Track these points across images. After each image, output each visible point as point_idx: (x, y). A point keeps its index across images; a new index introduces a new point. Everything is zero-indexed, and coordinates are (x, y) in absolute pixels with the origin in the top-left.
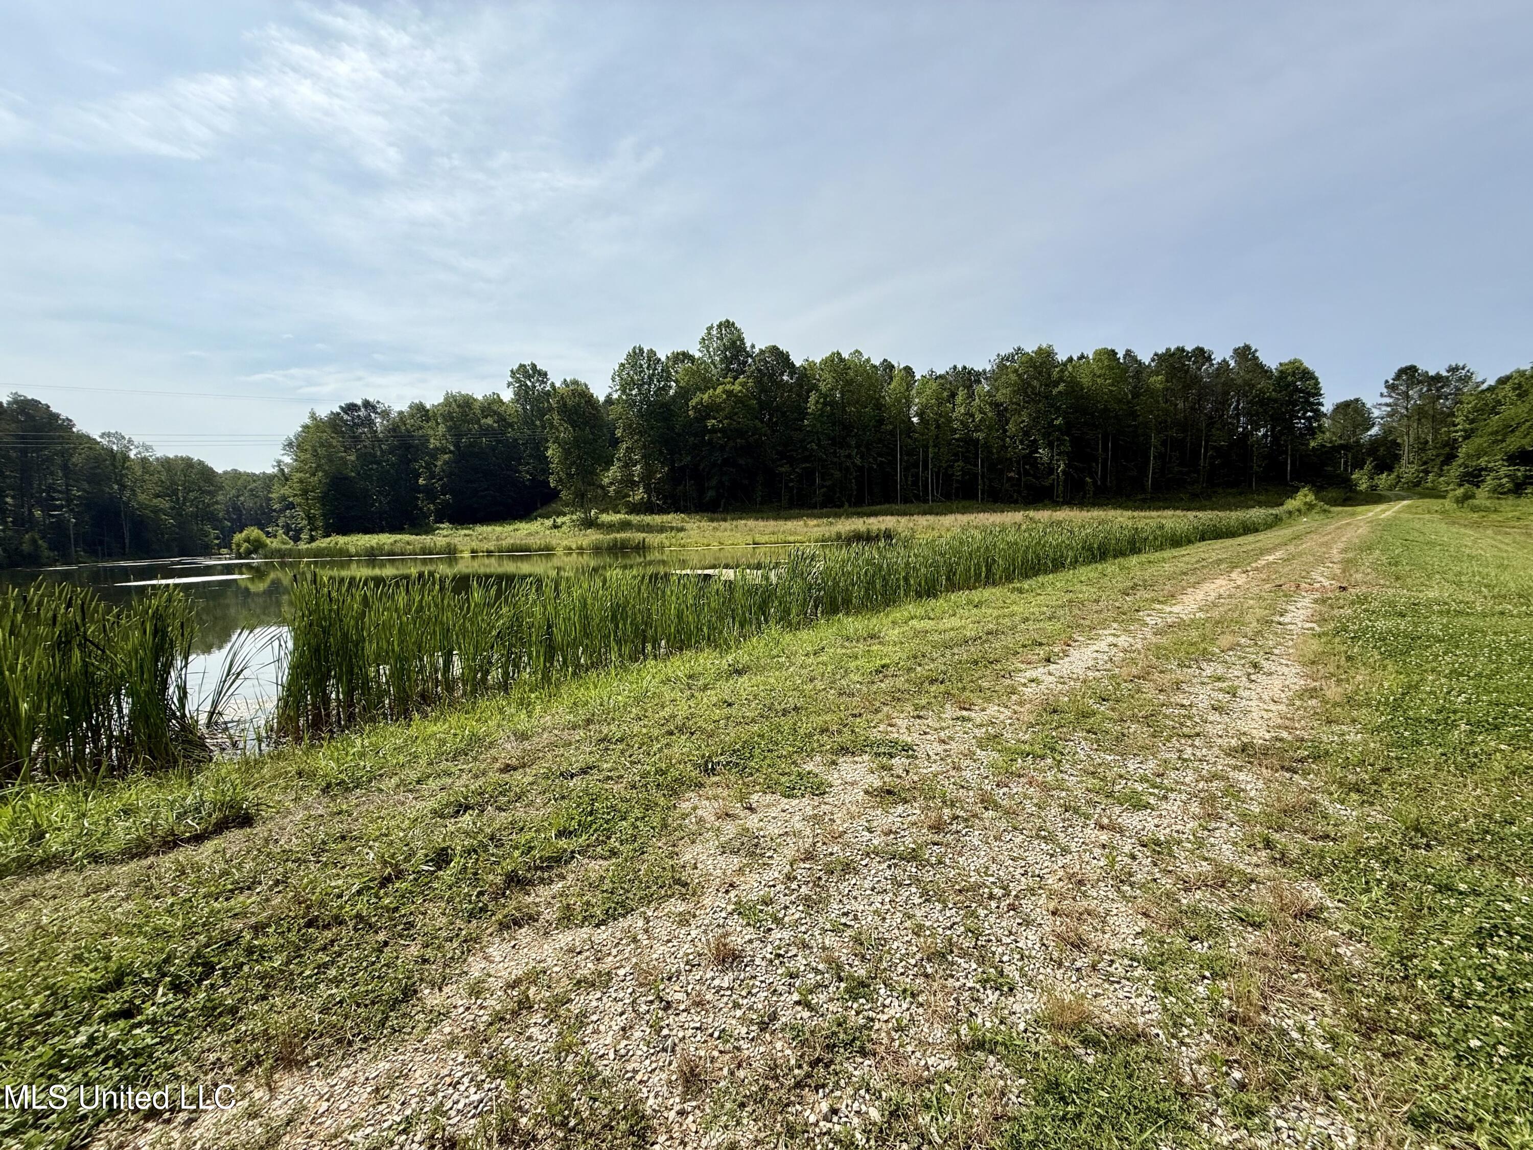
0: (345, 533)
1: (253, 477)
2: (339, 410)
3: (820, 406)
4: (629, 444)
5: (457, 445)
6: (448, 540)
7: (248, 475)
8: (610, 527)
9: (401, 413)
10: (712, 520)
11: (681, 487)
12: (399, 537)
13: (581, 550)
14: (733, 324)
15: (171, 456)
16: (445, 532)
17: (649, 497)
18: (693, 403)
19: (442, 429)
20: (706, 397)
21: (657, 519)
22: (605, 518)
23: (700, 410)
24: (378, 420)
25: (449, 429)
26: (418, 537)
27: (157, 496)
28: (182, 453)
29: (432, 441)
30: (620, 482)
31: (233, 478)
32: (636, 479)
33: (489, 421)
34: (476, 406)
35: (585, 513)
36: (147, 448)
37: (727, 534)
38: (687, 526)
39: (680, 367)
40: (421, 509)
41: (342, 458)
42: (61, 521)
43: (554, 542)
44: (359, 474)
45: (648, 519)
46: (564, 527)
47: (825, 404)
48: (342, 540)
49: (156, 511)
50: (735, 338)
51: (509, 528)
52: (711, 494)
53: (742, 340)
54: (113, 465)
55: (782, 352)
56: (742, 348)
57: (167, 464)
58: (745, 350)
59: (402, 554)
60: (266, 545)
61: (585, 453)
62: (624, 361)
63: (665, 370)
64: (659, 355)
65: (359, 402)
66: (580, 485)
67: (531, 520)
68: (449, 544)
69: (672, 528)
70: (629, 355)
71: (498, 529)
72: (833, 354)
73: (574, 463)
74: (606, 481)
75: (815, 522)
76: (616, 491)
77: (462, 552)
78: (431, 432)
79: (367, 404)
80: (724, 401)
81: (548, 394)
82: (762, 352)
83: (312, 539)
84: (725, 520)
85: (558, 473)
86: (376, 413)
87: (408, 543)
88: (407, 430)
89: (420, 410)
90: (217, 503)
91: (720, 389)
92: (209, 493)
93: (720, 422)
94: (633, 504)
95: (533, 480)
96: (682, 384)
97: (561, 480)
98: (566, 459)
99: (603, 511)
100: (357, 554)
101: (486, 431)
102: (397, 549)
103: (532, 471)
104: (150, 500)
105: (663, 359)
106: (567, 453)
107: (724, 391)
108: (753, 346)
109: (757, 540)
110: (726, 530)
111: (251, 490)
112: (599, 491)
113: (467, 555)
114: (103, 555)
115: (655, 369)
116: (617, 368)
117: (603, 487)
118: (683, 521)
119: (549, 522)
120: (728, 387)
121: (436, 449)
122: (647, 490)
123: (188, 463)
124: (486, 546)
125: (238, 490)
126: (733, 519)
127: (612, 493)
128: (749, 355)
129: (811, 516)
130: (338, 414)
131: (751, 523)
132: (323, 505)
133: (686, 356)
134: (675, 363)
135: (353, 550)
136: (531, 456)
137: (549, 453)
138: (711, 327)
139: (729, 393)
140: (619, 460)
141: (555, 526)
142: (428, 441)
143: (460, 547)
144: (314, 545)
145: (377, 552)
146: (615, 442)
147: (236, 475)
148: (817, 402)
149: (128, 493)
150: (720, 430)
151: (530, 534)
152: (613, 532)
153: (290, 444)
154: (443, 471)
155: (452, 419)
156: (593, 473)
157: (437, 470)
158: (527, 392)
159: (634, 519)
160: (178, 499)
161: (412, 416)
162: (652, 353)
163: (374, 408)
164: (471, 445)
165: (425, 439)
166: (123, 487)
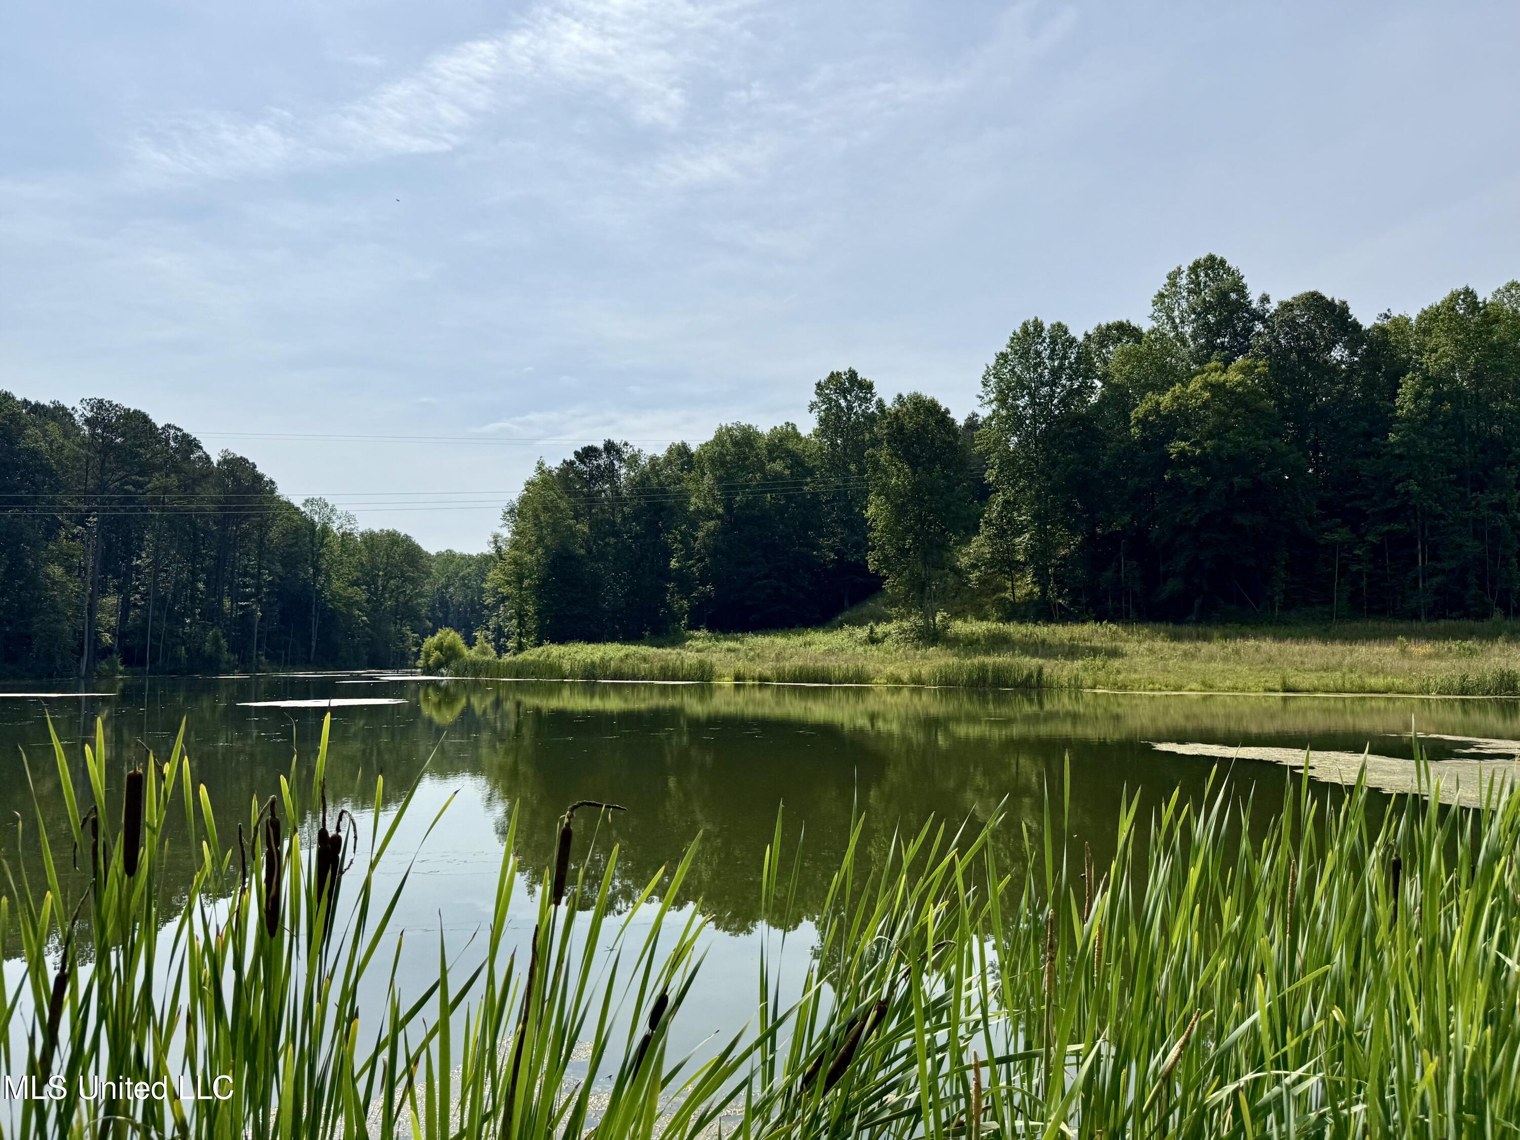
0: (561, 639)
1: (467, 560)
2: (573, 458)
3: (1425, 403)
4: (1010, 494)
5: (728, 508)
6: (701, 656)
7: (463, 557)
8: (971, 644)
9: (653, 460)
10: (1176, 637)
11: (1109, 574)
12: (633, 648)
13: (918, 682)
14: (1223, 262)
15: (377, 530)
16: (699, 644)
17: (1044, 592)
18: (1138, 412)
19: (708, 480)
20: (1166, 400)
21: (1062, 633)
22: (959, 627)
23: (1153, 425)
24: (623, 471)
25: (719, 480)
26: (660, 651)
27: (355, 583)
28: (388, 527)
29: (693, 500)
30: (990, 564)
31: (445, 561)
32: (1021, 558)
33: (778, 466)
34: (761, 444)
35: (925, 617)
36: (350, 519)
37: (1218, 665)
38: (1129, 647)
39: (1113, 351)
40: (669, 608)
41: (569, 527)
42: (248, 614)
43: (870, 667)
44: (590, 551)
45: (1042, 631)
46: (888, 642)
47: (1438, 398)
48: (555, 651)
49: (350, 603)
50: (1225, 286)
51: (796, 641)
52: (1173, 585)
53: (1241, 289)
54: (312, 541)
55: (1331, 304)
56: (1242, 305)
57: (371, 539)
58: (1246, 307)
59: (634, 677)
60: (462, 656)
61: (931, 511)
62: (1005, 349)
63: (1084, 357)
64: (1072, 332)
65: (600, 445)
66: (919, 568)
67: (834, 628)
68: (702, 664)
69: (1095, 652)
70: (1015, 338)
71: (780, 641)
72: (1454, 297)
73: (908, 530)
74: (964, 561)
75: (1427, 648)
76: (982, 581)
77: (721, 676)
78: (692, 486)
79: (610, 447)
80: (1205, 405)
81: (871, 418)
82: (1286, 307)
83: (520, 648)
84: (1207, 638)
85: (882, 548)
86: (621, 460)
87: (645, 659)
88: (660, 484)
89: (681, 452)
90: (420, 594)
91: (1195, 384)
92: (412, 580)
93: (1195, 444)
94: (1013, 604)
95: (839, 562)
96: (1117, 379)
97: (886, 558)
98: (898, 522)
99: (956, 615)
100: (573, 675)
101: (773, 482)
102: (626, 668)
103: (838, 546)
104: (345, 589)
105: (1080, 338)
106: (899, 511)
107: (1206, 386)
108: (1265, 299)
109: (1291, 681)
110: (1211, 658)
111: (463, 578)
112: (951, 580)
113: (728, 682)
114: (286, 663)
115: (1065, 357)
116: (992, 362)
117: (958, 572)
118: (1114, 637)
119: (862, 633)
120: (1214, 377)
121: (698, 511)
122: (1041, 578)
123: (394, 540)
124: (759, 668)
125: (449, 578)
126: (1225, 637)
127: (974, 585)
128: (1258, 316)
129: (1411, 635)
130: (572, 463)
131: (1269, 646)
132: (539, 597)
133: (1124, 330)
134: (1102, 344)
135: (566, 666)
136: (840, 521)
137: (871, 511)
138: (1179, 272)
139: (1216, 388)
140: (989, 523)
141: (873, 640)
142: (688, 498)
143: (718, 669)
144: (520, 657)
145: (598, 671)
146: (984, 493)
147: (449, 558)
148: (1418, 396)
149: (322, 579)
150: (1195, 461)
151: (830, 652)
152: (976, 652)
153: (511, 511)
154: (705, 546)
155: (723, 464)
156: (943, 547)
157: (697, 545)
158: (839, 418)
159: (1015, 630)
160: (377, 589)
161: (668, 461)
162: (1060, 329)
163: (618, 451)
164: (748, 505)
165: (684, 496)
166: (318, 571)
